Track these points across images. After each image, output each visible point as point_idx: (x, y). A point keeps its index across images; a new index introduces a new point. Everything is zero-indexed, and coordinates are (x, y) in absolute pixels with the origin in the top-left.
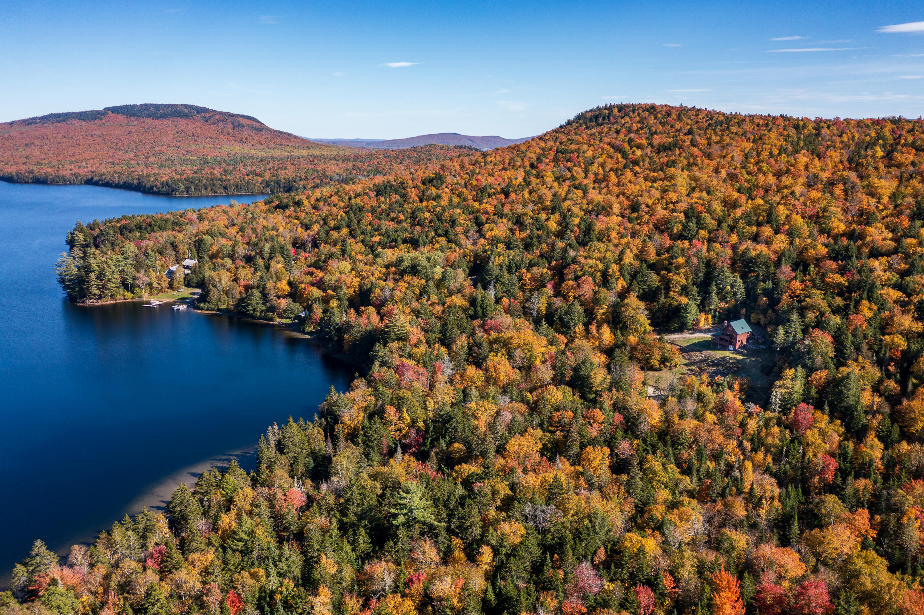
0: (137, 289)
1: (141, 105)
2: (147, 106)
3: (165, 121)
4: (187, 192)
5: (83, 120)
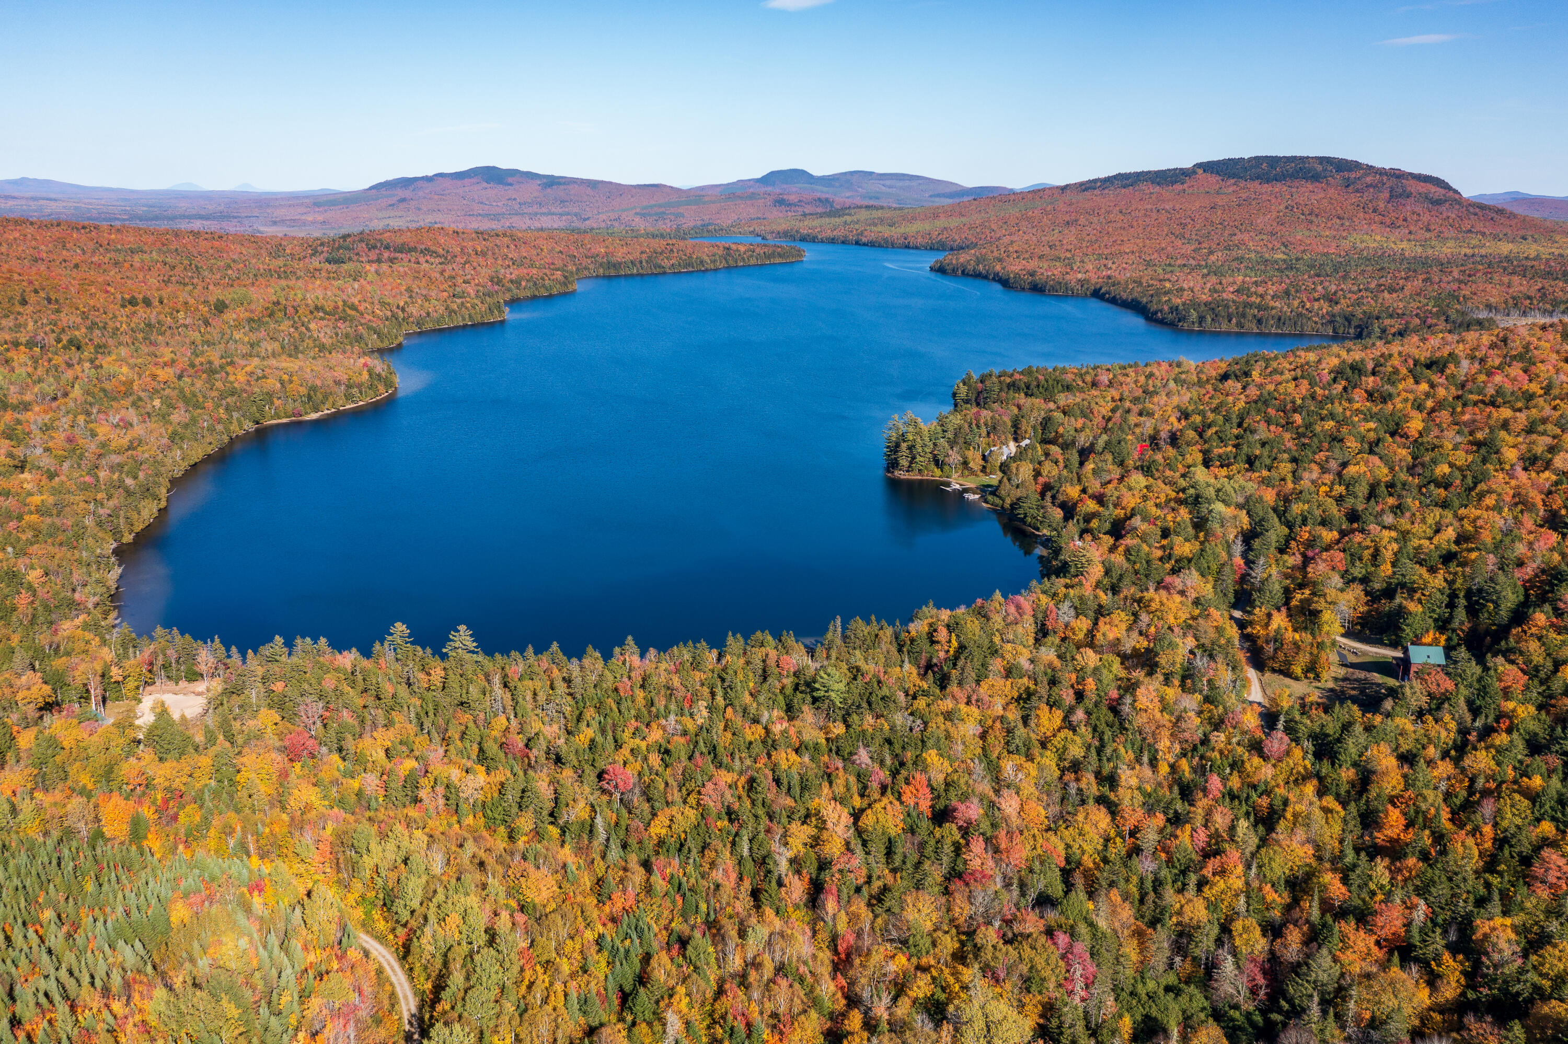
0: (946, 468)
1: (1250, 159)
2: (1258, 161)
3: (1278, 187)
4: (1200, 323)
5: (1158, 184)
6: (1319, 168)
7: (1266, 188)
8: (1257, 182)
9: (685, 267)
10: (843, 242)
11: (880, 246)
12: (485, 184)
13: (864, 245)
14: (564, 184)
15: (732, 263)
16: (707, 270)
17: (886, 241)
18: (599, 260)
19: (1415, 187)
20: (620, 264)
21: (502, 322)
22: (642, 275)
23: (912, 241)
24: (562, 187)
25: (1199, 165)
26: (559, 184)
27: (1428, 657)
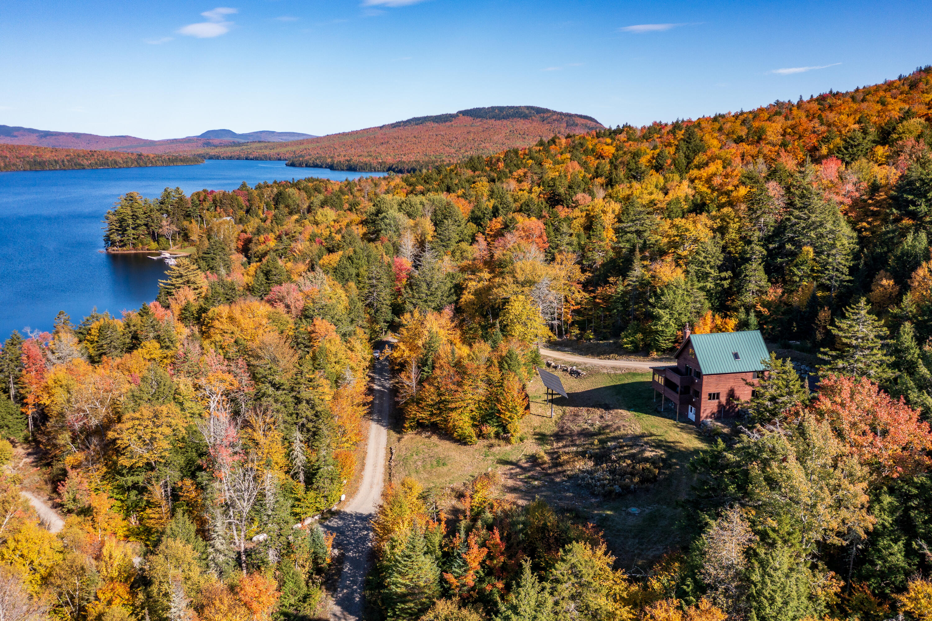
0: (162, 240)
3: (505, 122)
5: (437, 122)
6: (527, 112)
7: (499, 122)
8: (493, 120)
17: (265, 156)
18: (27, 159)
19: (580, 121)
20: (44, 162)
24: (54, 137)
25: (460, 112)
26: (52, 135)
27: (736, 356)
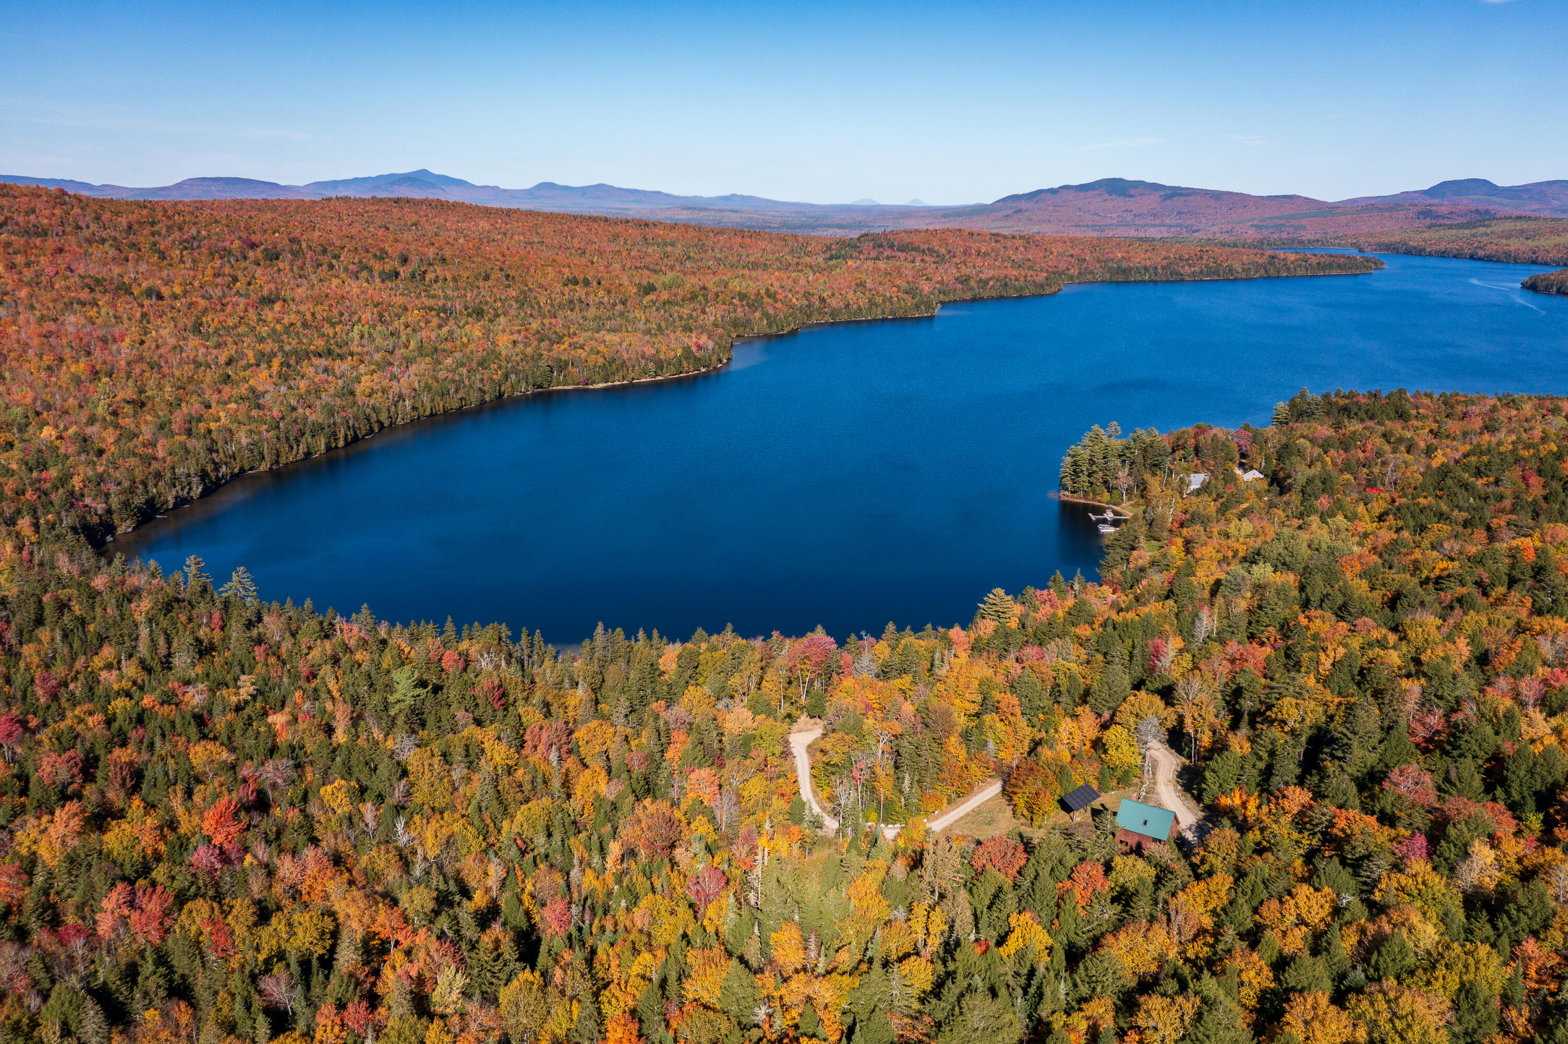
0: (1115, 493)
9: (1208, 275)
10: (1455, 257)
11: (1499, 261)
12: (1106, 196)
13: (1480, 259)
14: (1186, 195)
15: (1272, 272)
16: (1236, 279)
17: (1508, 255)
18: (1110, 264)
20: (1131, 269)
21: (931, 318)
22: (1155, 282)
23: (1541, 256)
24: (1183, 198)
26: (1181, 195)
27: (1145, 823)
